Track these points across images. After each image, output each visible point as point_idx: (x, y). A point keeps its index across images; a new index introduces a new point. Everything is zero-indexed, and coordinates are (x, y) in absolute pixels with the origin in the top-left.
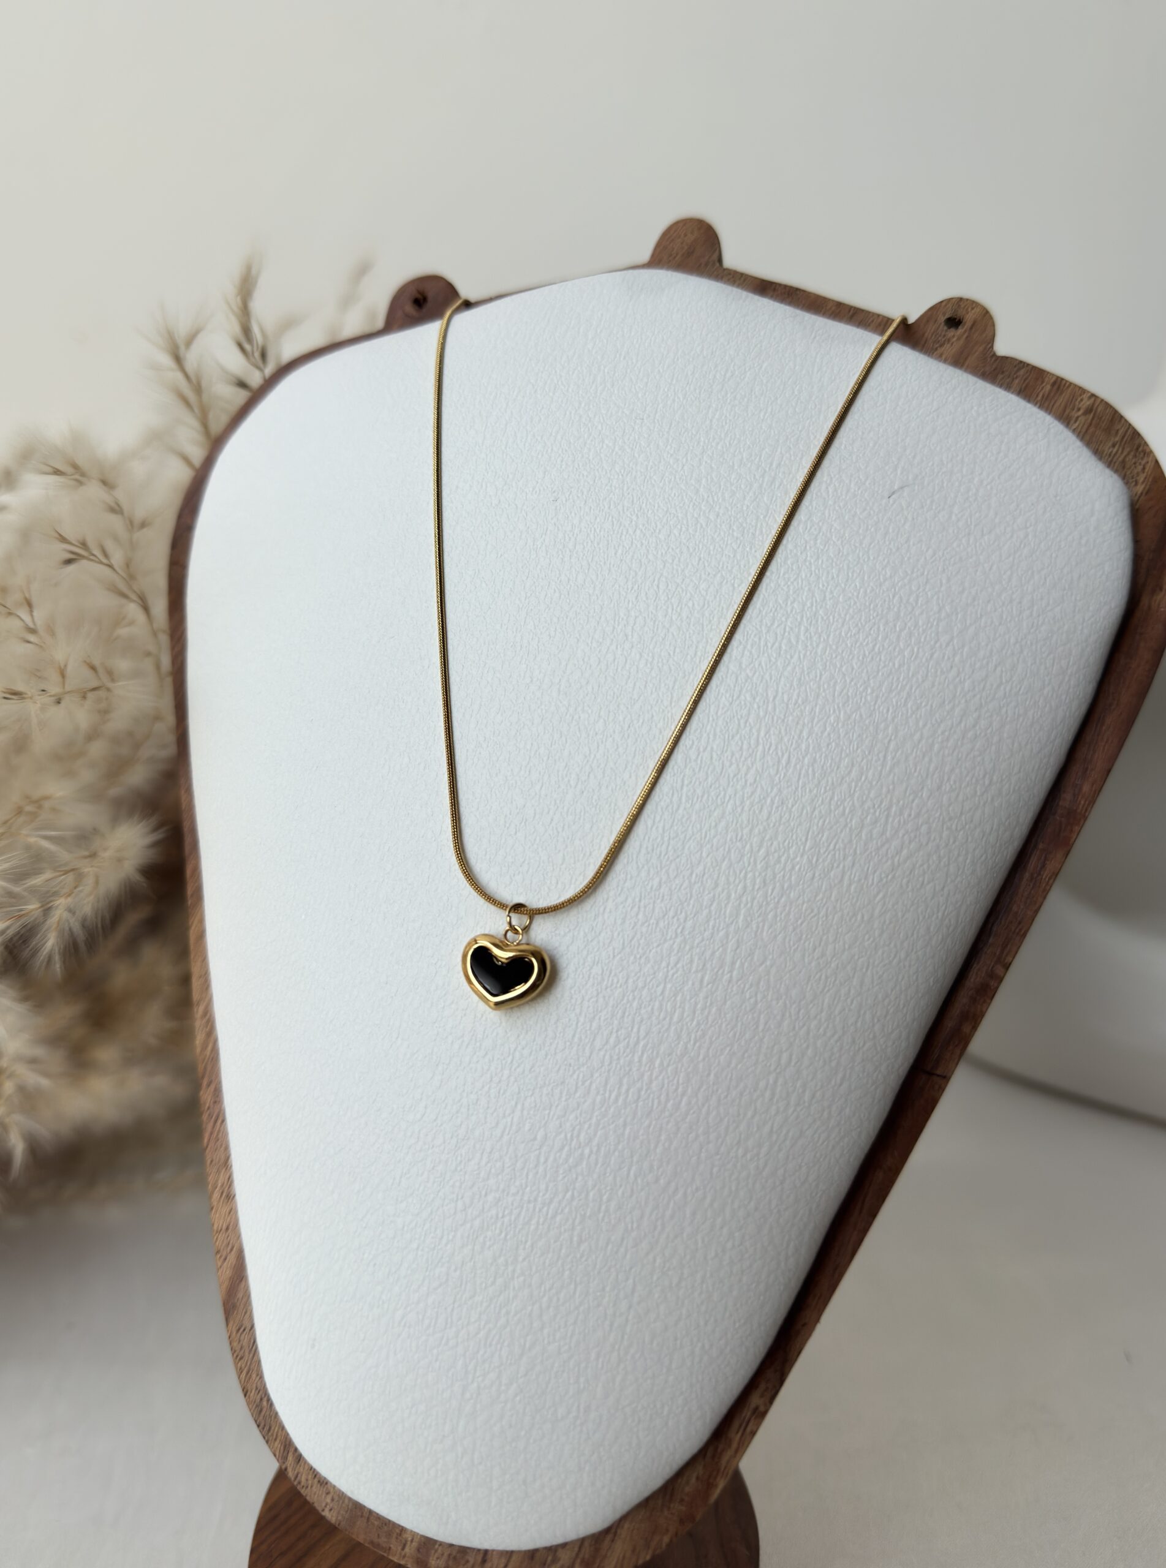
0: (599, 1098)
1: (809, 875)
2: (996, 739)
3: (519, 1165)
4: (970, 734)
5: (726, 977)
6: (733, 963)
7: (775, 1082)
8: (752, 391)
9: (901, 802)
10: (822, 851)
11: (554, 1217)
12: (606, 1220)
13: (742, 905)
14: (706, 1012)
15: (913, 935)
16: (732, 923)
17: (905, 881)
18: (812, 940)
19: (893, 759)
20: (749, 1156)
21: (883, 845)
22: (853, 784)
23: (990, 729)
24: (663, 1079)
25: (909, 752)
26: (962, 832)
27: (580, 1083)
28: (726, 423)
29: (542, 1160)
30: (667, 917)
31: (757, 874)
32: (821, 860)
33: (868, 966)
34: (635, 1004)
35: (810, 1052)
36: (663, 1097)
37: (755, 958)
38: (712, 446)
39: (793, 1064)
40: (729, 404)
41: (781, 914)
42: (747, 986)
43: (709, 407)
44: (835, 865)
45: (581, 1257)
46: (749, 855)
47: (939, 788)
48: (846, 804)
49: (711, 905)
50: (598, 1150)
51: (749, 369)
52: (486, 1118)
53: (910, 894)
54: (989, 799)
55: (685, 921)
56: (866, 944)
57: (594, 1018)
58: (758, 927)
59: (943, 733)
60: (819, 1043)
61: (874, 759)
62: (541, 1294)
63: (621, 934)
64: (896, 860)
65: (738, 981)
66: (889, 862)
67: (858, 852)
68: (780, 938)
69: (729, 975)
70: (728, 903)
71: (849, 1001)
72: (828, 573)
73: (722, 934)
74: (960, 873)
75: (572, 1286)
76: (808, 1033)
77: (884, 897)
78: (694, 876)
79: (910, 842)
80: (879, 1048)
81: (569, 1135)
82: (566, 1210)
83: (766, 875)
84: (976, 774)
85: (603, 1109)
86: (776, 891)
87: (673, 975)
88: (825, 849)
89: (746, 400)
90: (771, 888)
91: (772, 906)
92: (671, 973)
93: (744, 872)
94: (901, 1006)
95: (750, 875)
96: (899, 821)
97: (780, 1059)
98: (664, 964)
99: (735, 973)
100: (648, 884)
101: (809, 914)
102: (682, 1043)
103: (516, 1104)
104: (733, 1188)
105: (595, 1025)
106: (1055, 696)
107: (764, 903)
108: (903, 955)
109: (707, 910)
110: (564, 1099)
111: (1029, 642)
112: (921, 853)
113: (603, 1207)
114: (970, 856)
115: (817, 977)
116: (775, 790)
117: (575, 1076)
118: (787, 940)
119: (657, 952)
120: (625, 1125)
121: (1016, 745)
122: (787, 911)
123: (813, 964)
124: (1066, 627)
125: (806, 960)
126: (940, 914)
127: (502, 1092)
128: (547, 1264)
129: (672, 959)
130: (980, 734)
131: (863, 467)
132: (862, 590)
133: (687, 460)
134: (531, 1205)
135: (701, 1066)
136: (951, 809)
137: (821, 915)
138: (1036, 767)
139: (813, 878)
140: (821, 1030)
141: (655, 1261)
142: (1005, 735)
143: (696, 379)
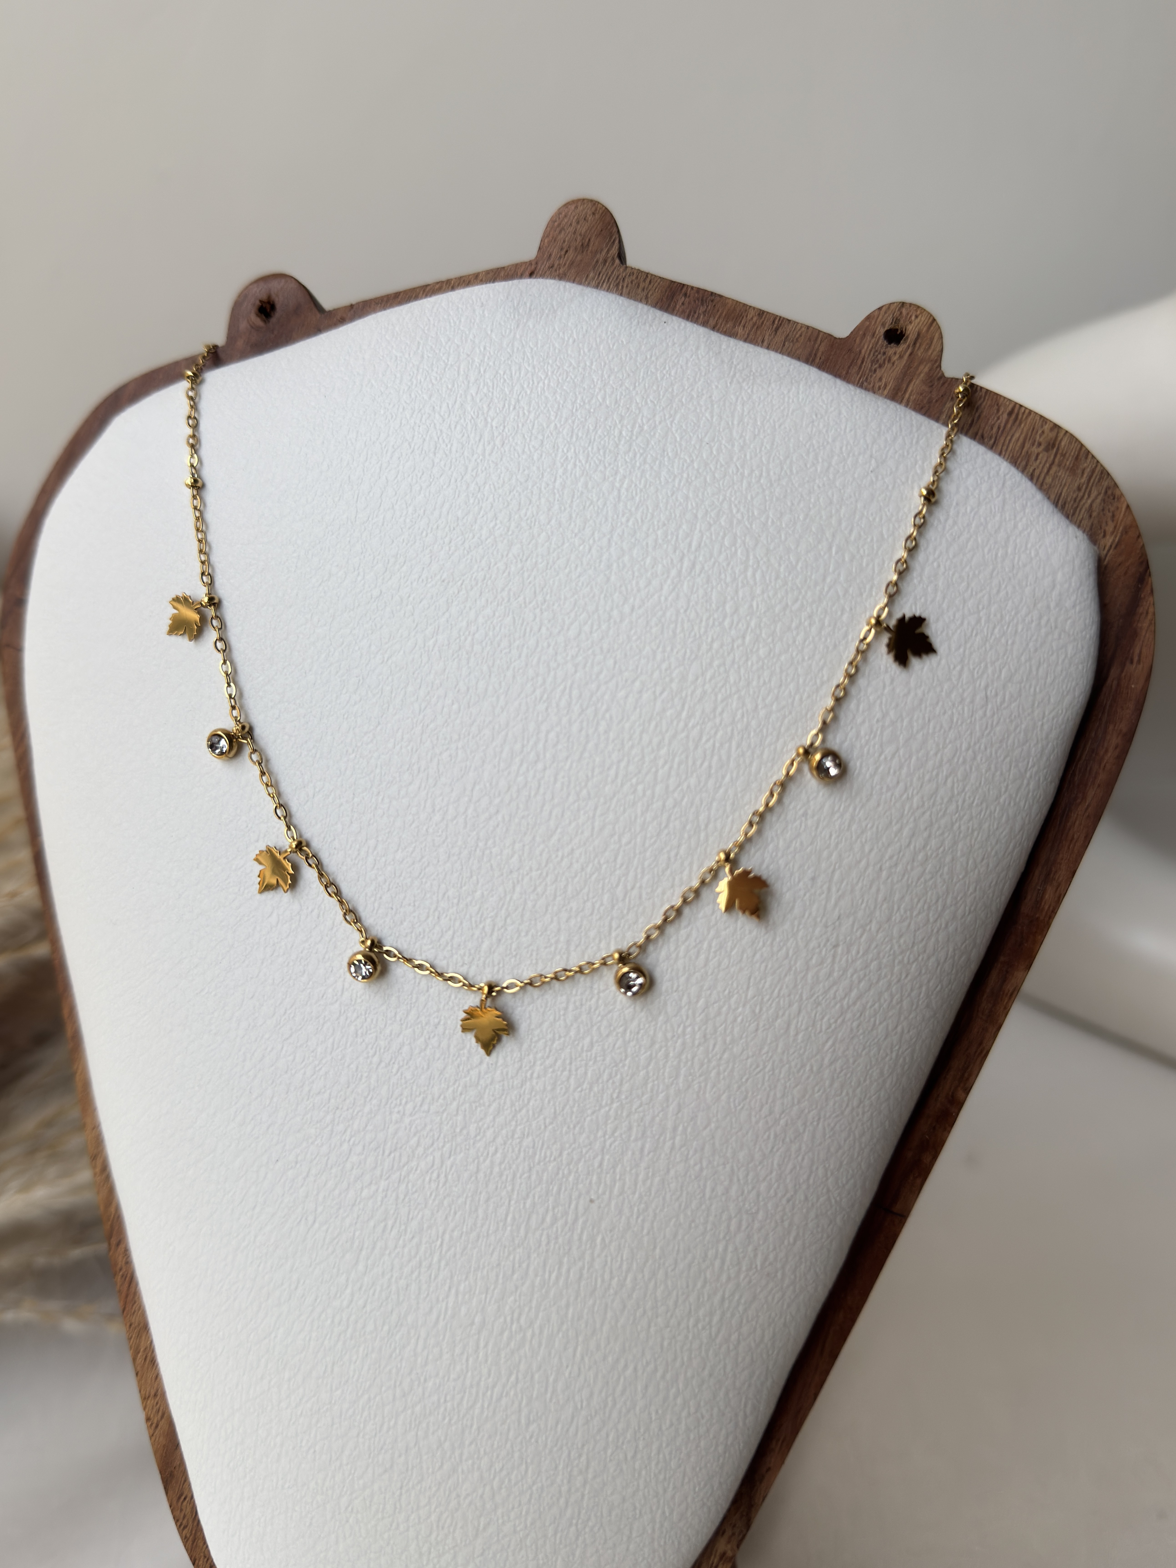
0: (539, 1278)
1: (753, 1026)
2: (948, 859)
3: (458, 1350)
4: (920, 857)
5: (669, 1144)
6: (675, 1129)
7: (725, 1249)
8: (664, 451)
9: (848, 938)
10: (765, 999)
11: (499, 1399)
12: (554, 1400)
13: (682, 1065)
14: (649, 1182)
15: (865, 1081)
16: (672, 1084)
17: (855, 1024)
18: (759, 1097)
19: (838, 891)
20: (700, 1326)
21: (829, 988)
22: (796, 923)
23: (942, 849)
24: (606, 1256)
25: (855, 881)
26: (914, 966)
27: (517, 1266)
28: (636, 494)
29: (482, 1344)
30: (600, 1081)
31: (696, 1028)
32: (764, 1009)
33: (819, 1119)
34: (571, 1178)
35: (761, 1216)
36: (607, 1277)
37: (699, 1123)
38: (622, 524)
39: (743, 1227)
40: (639, 468)
41: (724, 1071)
42: (691, 1153)
43: (616, 474)
44: (781, 1013)
45: (531, 1437)
46: (687, 1007)
47: (889, 919)
48: (789, 944)
49: (649, 1064)
50: (541, 1332)
51: (660, 423)
52: (418, 1303)
53: (861, 1037)
54: (943, 926)
55: (621, 1084)
56: (816, 1095)
57: (528, 1196)
58: (700, 1087)
59: (891, 858)
60: (770, 1205)
61: (818, 892)
62: (492, 1477)
63: (552, 1103)
64: (845, 1002)
65: (681, 1147)
66: (838, 1006)
67: (804, 998)
68: (724, 1097)
69: (671, 1142)
70: (667, 1062)
71: (800, 1158)
72: (759, 677)
73: (661, 1096)
74: (914, 1007)
75: (524, 1466)
76: (758, 1195)
77: (834, 1044)
78: (628, 1034)
79: (860, 982)
80: (833, 1201)
81: (509, 1319)
82: (512, 1393)
83: (706, 1029)
84: (928, 900)
85: (544, 1291)
86: (717, 1047)
87: (610, 1145)
88: (768, 997)
89: (657, 463)
90: (712, 1042)
91: (714, 1063)
92: (608, 1143)
93: (682, 1026)
94: (856, 1155)
95: (689, 1029)
96: (847, 961)
97: (728, 1226)
98: (600, 1134)
99: (678, 1139)
100: (578, 1044)
101: (755, 1069)
102: (624, 1218)
103: (450, 1288)
104: (685, 1359)
105: (529, 1202)
106: (1012, 804)
107: (706, 1061)
108: (855, 1103)
109: (645, 1071)
110: (500, 1281)
111: (983, 747)
112: (872, 992)
113: (550, 1390)
114: (924, 989)
115: (765, 1137)
116: (712, 932)
117: (511, 1257)
118: (732, 1100)
119: (592, 1120)
120: (568, 1306)
121: (970, 862)
122: (731, 1065)
123: (760, 1124)
124: (1023, 726)
125: (754, 1120)
126: (894, 1054)
127: (433, 1276)
128: (495, 1446)
129: (609, 1126)
130: (932, 855)
131: (793, 547)
132: (797, 697)
133: (594, 541)
134: (474, 1391)
135: (646, 1239)
136: (902, 941)
137: (767, 1070)
138: (994, 883)
139: (757, 1030)
140: (772, 1192)
141: (608, 1435)
142: (959, 854)
143: (600, 436)
